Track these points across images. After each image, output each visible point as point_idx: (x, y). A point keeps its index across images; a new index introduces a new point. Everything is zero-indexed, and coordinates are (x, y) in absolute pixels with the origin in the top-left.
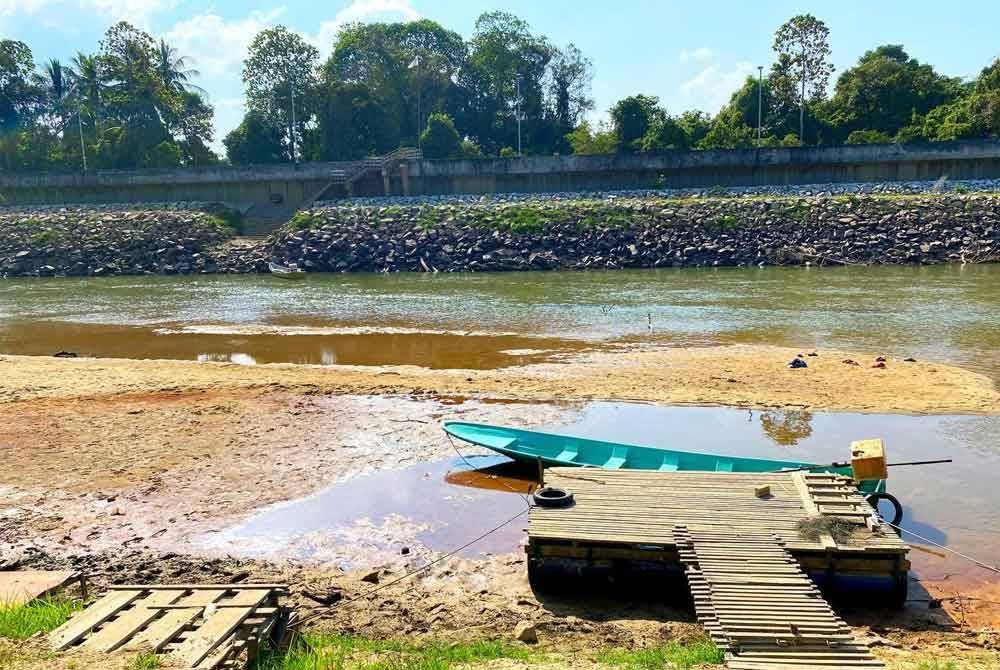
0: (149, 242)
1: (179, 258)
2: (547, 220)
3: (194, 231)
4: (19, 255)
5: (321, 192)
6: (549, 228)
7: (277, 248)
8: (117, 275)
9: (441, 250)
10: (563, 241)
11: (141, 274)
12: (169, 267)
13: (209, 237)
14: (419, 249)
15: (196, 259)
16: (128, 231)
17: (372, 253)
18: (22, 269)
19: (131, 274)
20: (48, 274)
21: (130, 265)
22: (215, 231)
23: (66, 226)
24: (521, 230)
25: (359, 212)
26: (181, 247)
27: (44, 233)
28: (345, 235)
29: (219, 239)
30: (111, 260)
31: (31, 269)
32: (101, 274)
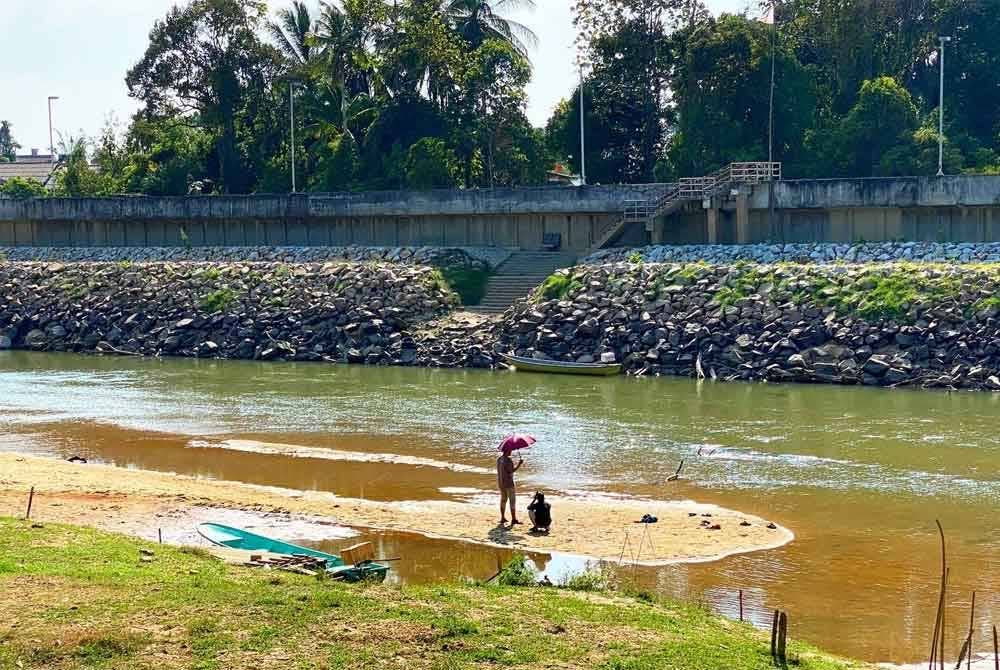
0: (341, 313)
1: (372, 338)
2: (922, 298)
3: (402, 298)
4: (179, 324)
5: (609, 234)
6: (920, 312)
7: (508, 328)
8: (289, 359)
9: (733, 343)
10: (931, 336)
11: (319, 360)
12: (354, 352)
13: (423, 306)
14: (699, 340)
15: (392, 341)
16: (319, 294)
17: (631, 343)
18: (180, 346)
19: (307, 359)
20: (207, 354)
21: (309, 346)
22: (434, 296)
23: (246, 282)
24: (872, 315)
25: (638, 274)
26: (377, 322)
27: (218, 292)
28: (605, 311)
29: (438, 310)
30: (287, 338)
31: (190, 346)
32: (269, 358)
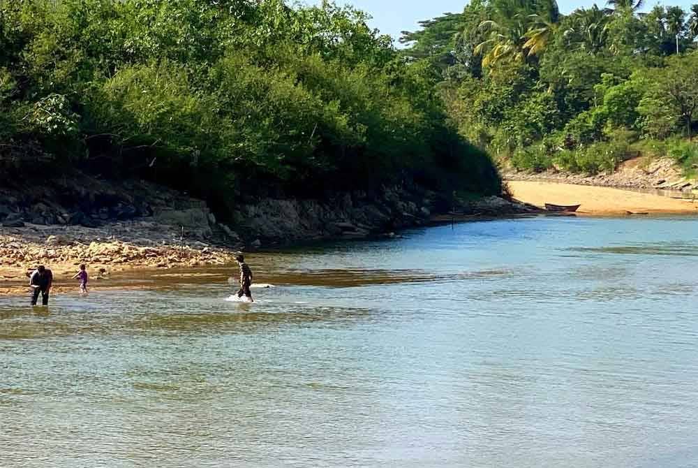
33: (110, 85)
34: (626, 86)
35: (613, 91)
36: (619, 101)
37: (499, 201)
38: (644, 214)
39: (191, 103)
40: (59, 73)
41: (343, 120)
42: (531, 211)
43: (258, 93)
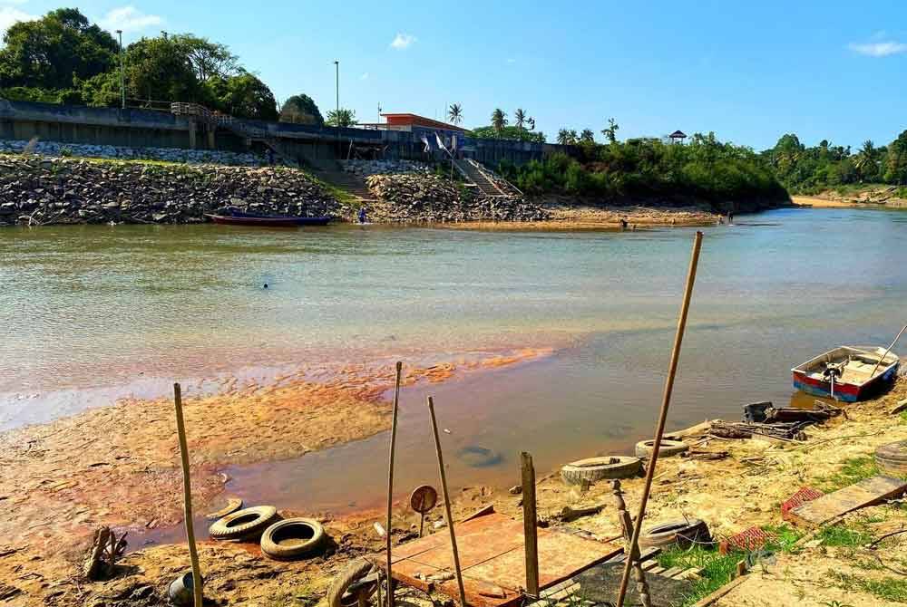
33: (685, 168)
34: (824, 170)
35: (820, 172)
36: (821, 174)
37: (788, 203)
38: (833, 207)
39: (706, 174)
40: (670, 166)
41: (748, 179)
42: (797, 206)
43: (725, 171)
